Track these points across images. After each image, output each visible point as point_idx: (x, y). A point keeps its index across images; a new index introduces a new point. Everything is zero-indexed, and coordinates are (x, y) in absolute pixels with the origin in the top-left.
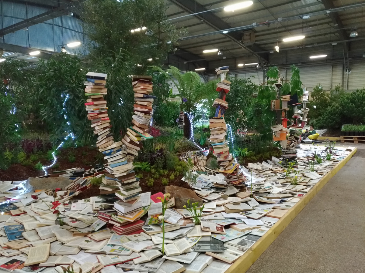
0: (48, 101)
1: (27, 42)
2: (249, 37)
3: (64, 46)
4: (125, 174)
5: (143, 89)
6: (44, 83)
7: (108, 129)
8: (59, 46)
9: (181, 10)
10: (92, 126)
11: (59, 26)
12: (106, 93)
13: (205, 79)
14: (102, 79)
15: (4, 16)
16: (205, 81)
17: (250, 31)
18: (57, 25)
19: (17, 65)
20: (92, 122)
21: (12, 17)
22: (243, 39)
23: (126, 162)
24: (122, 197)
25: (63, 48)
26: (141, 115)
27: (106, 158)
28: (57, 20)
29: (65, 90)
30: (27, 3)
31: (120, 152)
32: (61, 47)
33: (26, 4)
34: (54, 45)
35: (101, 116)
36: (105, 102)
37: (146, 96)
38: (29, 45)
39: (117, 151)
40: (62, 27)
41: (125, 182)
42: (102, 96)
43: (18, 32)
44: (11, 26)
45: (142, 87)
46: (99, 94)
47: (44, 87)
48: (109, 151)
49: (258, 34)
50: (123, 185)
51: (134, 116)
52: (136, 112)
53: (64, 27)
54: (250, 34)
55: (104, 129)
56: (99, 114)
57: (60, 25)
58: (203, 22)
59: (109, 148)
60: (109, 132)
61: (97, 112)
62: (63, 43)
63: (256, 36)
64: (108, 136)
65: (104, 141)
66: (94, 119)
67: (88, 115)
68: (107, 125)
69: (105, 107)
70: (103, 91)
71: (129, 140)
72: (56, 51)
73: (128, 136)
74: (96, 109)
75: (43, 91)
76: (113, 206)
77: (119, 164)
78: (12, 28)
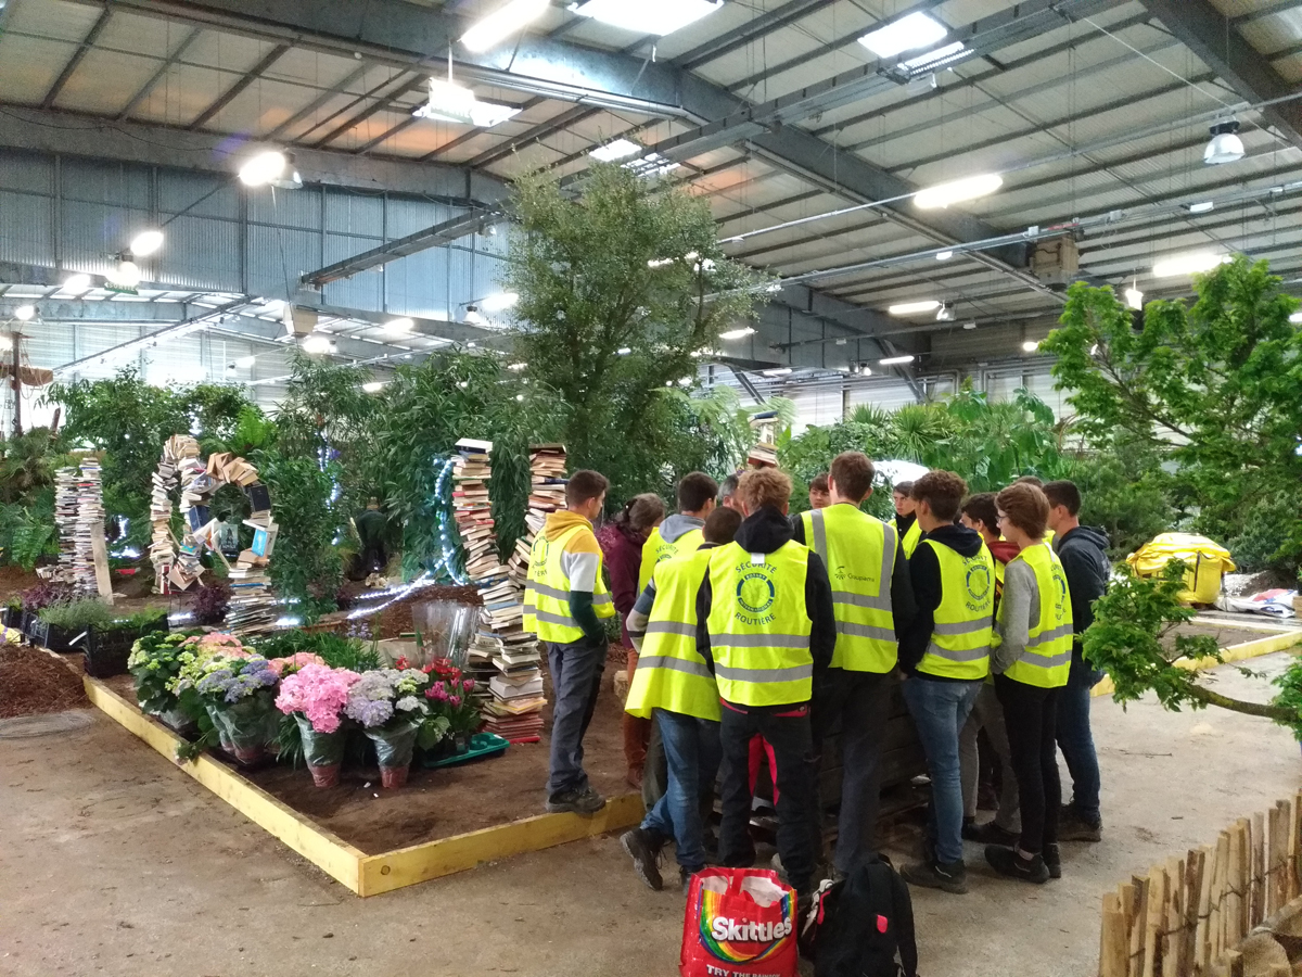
0: (404, 476)
1: (381, 300)
2: (1055, 256)
3: (474, 305)
4: (507, 624)
5: (545, 467)
6: (400, 434)
7: (486, 541)
8: (460, 305)
9: (810, 187)
10: (462, 534)
11: (464, 249)
12: (490, 477)
13: (917, 393)
14: (482, 451)
15: (328, 233)
16: (918, 397)
18: (459, 248)
19: (348, 378)
20: (462, 526)
21: (347, 235)
23: (516, 602)
24: (501, 666)
25: (470, 309)
26: (540, 514)
27: (480, 592)
29: (442, 450)
31: (506, 583)
32: (465, 307)
34: (448, 302)
35: (475, 517)
36: (487, 492)
37: (551, 481)
38: (384, 307)
39: (501, 581)
40: (472, 251)
41: (509, 639)
42: (480, 482)
43: (357, 275)
44: (343, 264)
45: (543, 465)
46: (475, 477)
47: (399, 442)
48: (486, 580)
50: (506, 643)
51: (528, 518)
52: (532, 510)
53: (477, 252)
55: (481, 539)
56: (472, 513)
57: (468, 245)
58: (888, 218)
59: (487, 573)
60: (489, 546)
61: (471, 508)
62: (472, 295)
63: (1082, 252)
64: (486, 554)
65: (479, 562)
66: (465, 522)
67: (456, 515)
68: (487, 532)
69: (486, 500)
70: (483, 472)
71: (519, 562)
72: (453, 319)
73: (519, 554)
74: (469, 505)
75: (396, 453)
76: (489, 686)
77: (503, 605)
78: (345, 268)
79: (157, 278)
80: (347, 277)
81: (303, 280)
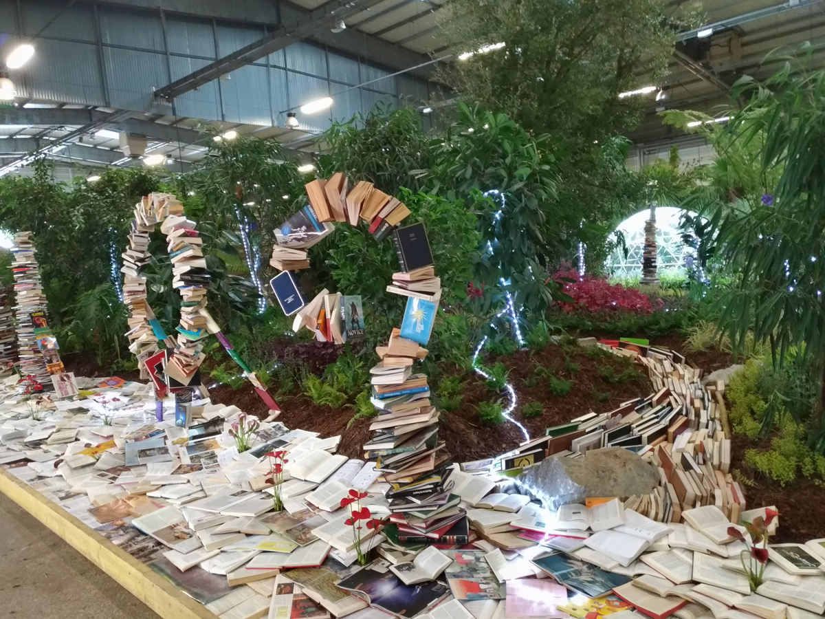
1: (220, 111)
2: (726, 50)
3: (293, 112)
8: (280, 113)
11: (279, 68)
15: (172, 54)
17: (730, 32)
18: (275, 66)
21: (187, 56)
22: (711, 57)
25: (290, 115)
28: (276, 58)
30: (214, 22)
32: (285, 115)
33: (212, 25)
34: (271, 111)
38: (223, 116)
40: (285, 69)
49: (746, 39)
53: (290, 70)
54: (730, 40)
57: (282, 65)
62: (288, 105)
63: (744, 45)
72: (276, 124)
78: (194, 81)
79: (31, 94)
80: (196, 89)
81: (156, 94)
